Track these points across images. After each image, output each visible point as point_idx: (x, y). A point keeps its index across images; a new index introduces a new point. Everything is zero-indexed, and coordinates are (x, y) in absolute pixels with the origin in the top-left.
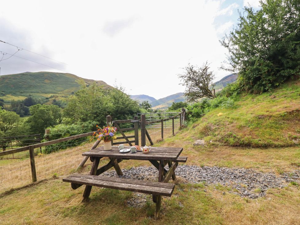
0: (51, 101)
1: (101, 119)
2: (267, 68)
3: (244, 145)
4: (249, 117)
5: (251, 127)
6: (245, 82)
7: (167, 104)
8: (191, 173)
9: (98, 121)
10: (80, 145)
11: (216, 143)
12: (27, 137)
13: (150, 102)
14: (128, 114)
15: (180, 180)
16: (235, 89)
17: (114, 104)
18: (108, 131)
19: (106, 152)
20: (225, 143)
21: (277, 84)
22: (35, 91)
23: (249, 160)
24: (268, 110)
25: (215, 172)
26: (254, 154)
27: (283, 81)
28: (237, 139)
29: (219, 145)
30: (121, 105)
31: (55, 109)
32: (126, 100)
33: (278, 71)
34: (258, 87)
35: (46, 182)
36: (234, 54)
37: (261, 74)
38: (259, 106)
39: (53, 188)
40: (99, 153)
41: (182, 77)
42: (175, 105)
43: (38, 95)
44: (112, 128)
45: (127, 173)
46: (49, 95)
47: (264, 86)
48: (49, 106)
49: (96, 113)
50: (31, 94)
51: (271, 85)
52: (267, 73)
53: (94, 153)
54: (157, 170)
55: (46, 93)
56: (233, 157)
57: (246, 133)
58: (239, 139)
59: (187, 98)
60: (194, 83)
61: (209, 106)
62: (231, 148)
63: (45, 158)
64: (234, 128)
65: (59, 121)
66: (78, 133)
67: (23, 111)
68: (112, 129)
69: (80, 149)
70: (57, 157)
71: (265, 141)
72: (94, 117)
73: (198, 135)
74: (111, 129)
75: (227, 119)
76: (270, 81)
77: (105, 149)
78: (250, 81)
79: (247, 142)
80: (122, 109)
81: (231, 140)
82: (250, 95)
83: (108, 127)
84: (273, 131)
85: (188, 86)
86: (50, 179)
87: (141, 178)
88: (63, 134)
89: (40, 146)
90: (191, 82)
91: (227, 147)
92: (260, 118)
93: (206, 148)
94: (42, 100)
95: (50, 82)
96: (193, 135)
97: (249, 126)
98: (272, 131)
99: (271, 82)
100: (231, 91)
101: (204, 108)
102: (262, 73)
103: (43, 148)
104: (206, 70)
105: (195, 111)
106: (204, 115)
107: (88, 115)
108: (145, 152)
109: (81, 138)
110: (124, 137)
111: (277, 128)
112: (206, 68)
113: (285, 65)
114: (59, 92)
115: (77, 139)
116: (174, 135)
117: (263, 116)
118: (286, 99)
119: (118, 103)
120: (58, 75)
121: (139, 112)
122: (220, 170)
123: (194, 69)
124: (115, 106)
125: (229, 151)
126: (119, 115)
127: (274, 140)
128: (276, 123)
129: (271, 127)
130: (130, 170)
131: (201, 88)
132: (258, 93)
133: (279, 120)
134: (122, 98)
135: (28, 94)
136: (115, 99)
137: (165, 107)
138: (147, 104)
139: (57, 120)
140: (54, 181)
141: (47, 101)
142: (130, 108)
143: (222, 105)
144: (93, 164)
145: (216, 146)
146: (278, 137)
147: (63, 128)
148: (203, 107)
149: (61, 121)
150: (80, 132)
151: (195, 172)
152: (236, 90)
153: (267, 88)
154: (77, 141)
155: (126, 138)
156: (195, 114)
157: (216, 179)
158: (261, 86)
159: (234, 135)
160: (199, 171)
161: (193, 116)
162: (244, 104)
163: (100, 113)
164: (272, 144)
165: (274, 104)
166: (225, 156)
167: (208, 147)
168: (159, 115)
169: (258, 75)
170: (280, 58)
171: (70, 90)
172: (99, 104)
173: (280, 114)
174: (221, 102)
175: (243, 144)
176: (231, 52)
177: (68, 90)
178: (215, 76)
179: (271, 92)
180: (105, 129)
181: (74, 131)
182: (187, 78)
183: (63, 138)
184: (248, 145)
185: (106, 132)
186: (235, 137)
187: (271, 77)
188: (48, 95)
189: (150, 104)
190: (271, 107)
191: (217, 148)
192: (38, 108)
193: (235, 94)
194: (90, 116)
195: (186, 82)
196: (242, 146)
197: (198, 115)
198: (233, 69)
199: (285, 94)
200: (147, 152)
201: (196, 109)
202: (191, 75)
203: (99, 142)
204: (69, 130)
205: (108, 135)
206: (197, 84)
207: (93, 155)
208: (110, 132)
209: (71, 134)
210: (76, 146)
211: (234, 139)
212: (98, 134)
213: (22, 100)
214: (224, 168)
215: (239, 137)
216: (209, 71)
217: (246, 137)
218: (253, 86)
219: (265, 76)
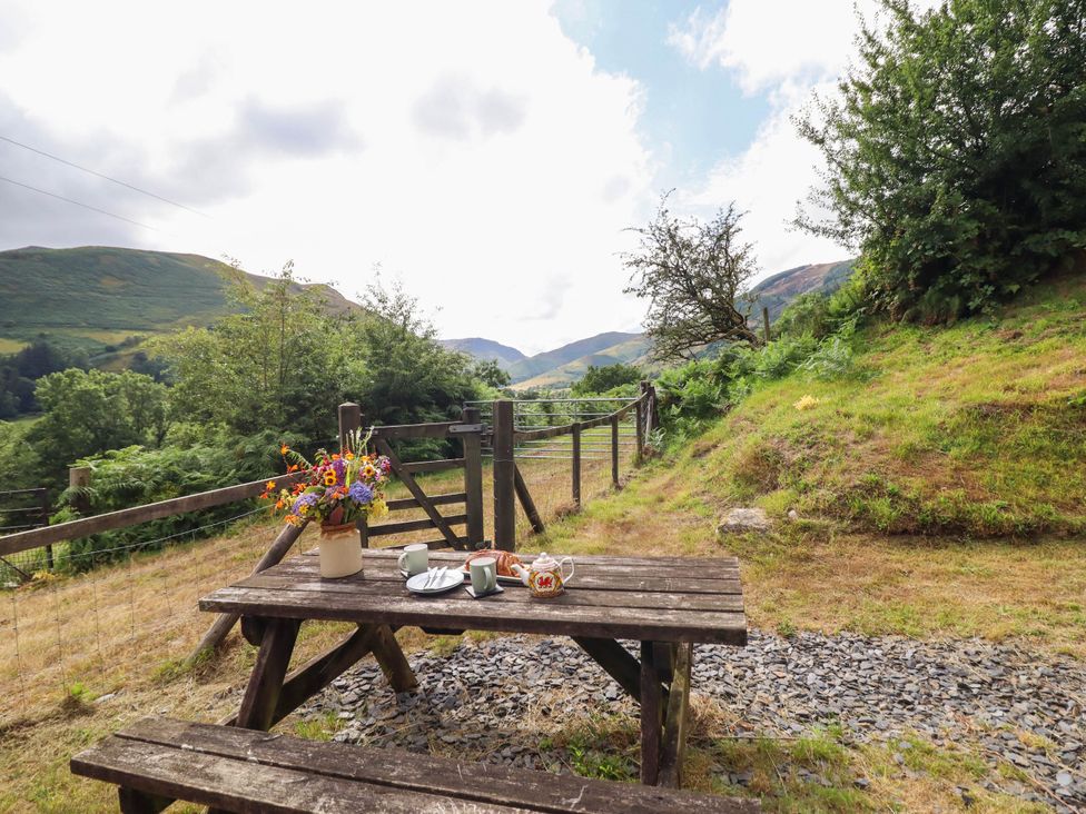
0: (125, 359)
1: (316, 424)
2: (975, 225)
3: (935, 530)
4: (937, 410)
5: (954, 452)
6: (887, 281)
7: (566, 372)
8: (749, 673)
9: (306, 431)
10: (225, 535)
11: (814, 521)
12: (25, 496)
13: (504, 366)
14: (427, 405)
15: (712, 716)
16: (844, 306)
17: (370, 365)
18: (341, 477)
19: (330, 587)
20: (855, 519)
21: (1015, 288)
22: (62, 321)
23: (985, 599)
24: (1010, 383)
25: (860, 661)
26: (993, 566)
27: (1036, 275)
28: (907, 504)
29: (831, 531)
30: (397, 365)
31: (141, 389)
32: (418, 351)
33: (1016, 237)
34: (940, 300)
35: (25, 738)
36: (845, 171)
37: (954, 249)
38: (960, 370)
39: (48, 778)
40: (292, 594)
41: (637, 263)
42: (597, 375)
43: (75, 335)
44: (365, 458)
45: (438, 676)
46: (119, 337)
47: (965, 293)
48: (118, 376)
49: (295, 399)
50: (47, 333)
51: (992, 288)
52: (976, 243)
53: (265, 597)
54: (581, 659)
55: (106, 329)
56: (910, 584)
57: (937, 477)
58: (914, 503)
59: (654, 345)
60: (682, 288)
61: (746, 372)
62: (883, 543)
63: (60, 595)
64: (884, 457)
65: (157, 435)
66: (215, 481)
67: (15, 396)
68: (366, 464)
69: (224, 552)
70: (114, 588)
71: (1027, 511)
72: (289, 414)
73: (730, 489)
74: (359, 463)
75: (846, 422)
76: (988, 275)
77: (326, 572)
78: (910, 276)
79: (949, 515)
80: (405, 382)
81: (882, 507)
82: (909, 330)
83: (344, 453)
84: (1048, 467)
85: (657, 298)
86: (46, 719)
87: (510, 704)
88: (148, 486)
89: (47, 540)
90: (669, 283)
91: (865, 537)
92: (986, 416)
93: (779, 542)
94: (91, 356)
95: (123, 287)
96: (702, 487)
97: (946, 449)
98: (1045, 470)
99: (992, 277)
100: (830, 315)
101: (727, 380)
102: (957, 241)
103: (60, 549)
104: (728, 240)
105: (691, 390)
106: (729, 406)
107: (261, 407)
108: (543, 590)
109: (231, 503)
110: (419, 500)
111: (1064, 456)
112: (726, 232)
113: (1044, 215)
114: (159, 326)
115: (210, 510)
116: (619, 488)
117: (993, 405)
118: (1069, 341)
119: (386, 360)
120: (152, 260)
121: (470, 395)
122: (878, 652)
123: (684, 234)
124: (375, 373)
125: (879, 558)
126: (392, 408)
127: (1062, 506)
128: (1057, 434)
129: (1039, 453)
130: (449, 659)
131: (707, 306)
132: (941, 321)
133: (1068, 425)
134: (403, 340)
135: (35, 332)
136: (375, 342)
137: (560, 385)
138: (495, 372)
139: (149, 431)
140: (63, 727)
141: (109, 360)
142: (435, 379)
143: (808, 365)
144: (261, 655)
145: (820, 536)
146: (1073, 493)
147: (151, 462)
148: (722, 377)
149: (164, 433)
150: (225, 479)
151: (766, 664)
152: (850, 313)
153: (978, 301)
154: (212, 514)
155: (429, 504)
156: (692, 404)
157: (882, 705)
158: (952, 296)
159: (890, 486)
160: (779, 658)
161: (685, 412)
162: (891, 366)
163: (313, 401)
164: (1058, 523)
165: (1024, 358)
166: (869, 580)
167: (786, 539)
168: (547, 407)
169: (941, 250)
170: (1026, 184)
171: (199, 318)
172: (307, 364)
173: (1067, 399)
174: (795, 358)
175: (934, 523)
176: (834, 165)
177: (193, 317)
178: (758, 265)
179: (994, 318)
180: (325, 465)
181: (198, 474)
182: (654, 267)
183: (152, 501)
184: (951, 531)
185: (331, 481)
186: (895, 496)
187: (991, 262)
188: (113, 335)
189: (503, 372)
190: (1017, 371)
191: (823, 544)
192: (71, 384)
193: (849, 326)
194: (270, 411)
195: (651, 282)
196: (929, 535)
197: (706, 410)
198: (841, 228)
199: (1059, 322)
200: (552, 588)
201: (698, 383)
202: (669, 256)
203: (295, 534)
204: (175, 468)
205: (342, 497)
206: (692, 293)
207: (259, 607)
208: (352, 482)
209: (185, 487)
210: (208, 537)
211: (893, 505)
212: (291, 491)
213: (12, 354)
214: (889, 641)
215: (911, 495)
216: (736, 245)
217: (942, 495)
218: (918, 295)
219: (969, 255)
